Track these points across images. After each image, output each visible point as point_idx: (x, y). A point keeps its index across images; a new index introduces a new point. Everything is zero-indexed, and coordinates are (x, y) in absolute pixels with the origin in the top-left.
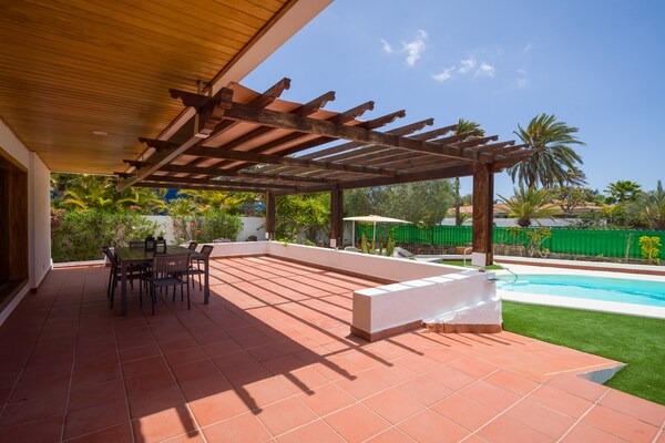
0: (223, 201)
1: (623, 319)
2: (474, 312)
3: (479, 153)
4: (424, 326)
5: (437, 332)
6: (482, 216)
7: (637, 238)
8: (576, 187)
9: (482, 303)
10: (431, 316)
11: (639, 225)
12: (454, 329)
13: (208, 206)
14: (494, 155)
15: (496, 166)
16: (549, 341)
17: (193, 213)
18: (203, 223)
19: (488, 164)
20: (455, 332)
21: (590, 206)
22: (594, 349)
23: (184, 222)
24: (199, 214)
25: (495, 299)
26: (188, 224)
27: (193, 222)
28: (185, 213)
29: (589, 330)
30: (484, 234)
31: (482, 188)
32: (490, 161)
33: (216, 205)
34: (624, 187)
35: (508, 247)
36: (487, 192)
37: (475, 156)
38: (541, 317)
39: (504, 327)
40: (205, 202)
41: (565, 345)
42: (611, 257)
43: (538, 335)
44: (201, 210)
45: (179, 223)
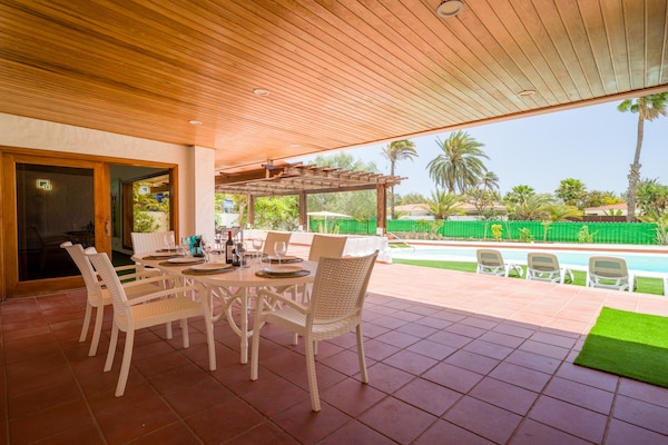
7: (491, 224)
8: (486, 188)
15: (387, 185)
31: (381, 195)
32: (384, 183)
34: (522, 190)
35: (418, 234)
42: (478, 238)
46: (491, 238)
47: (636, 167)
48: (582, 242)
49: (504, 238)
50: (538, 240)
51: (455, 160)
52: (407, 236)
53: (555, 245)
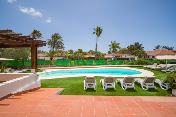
1: (67, 79)
2: (31, 86)
3: (32, 42)
4: (12, 95)
5: (17, 95)
6: (34, 59)
7: (71, 61)
8: (63, 50)
9: (34, 82)
10: (15, 91)
11: (72, 59)
12: (24, 92)
14: (37, 43)
15: (38, 46)
16: (51, 88)
19: (35, 45)
20: (25, 93)
21: (65, 54)
22: (60, 87)
25: (38, 81)
29: (60, 83)
30: (35, 64)
31: (34, 51)
32: (36, 44)
34: (71, 51)
35: (46, 65)
36: (35, 53)
37: (31, 43)
38: (51, 82)
39: (41, 87)
41: (55, 88)
42: (67, 66)
43: (49, 87)
46: (71, 65)
47: (96, 47)
48: (94, 65)
49: (75, 65)
50: (84, 65)
51: (55, 41)
52: (42, 66)
53: (88, 66)
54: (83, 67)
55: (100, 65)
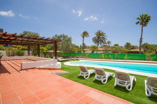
0: (20, 47)
4: (36, 68)
7: (101, 54)
13: (16, 48)
17: (12, 50)
18: (15, 52)
20: (44, 69)
23: (9, 52)
24: (14, 50)
26: (10, 53)
27: (12, 52)
28: (10, 50)
33: (18, 48)
35: (83, 57)
40: (16, 47)
42: (98, 58)
44: (14, 49)
45: (7, 52)
46: (101, 58)
47: (141, 39)
48: (125, 60)
49: (105, 58)
50: (114, 59)
51: (99, 37)
52: (80, 57)
53: (118, 60)
54: (112, 60)
55: (136, 60)
